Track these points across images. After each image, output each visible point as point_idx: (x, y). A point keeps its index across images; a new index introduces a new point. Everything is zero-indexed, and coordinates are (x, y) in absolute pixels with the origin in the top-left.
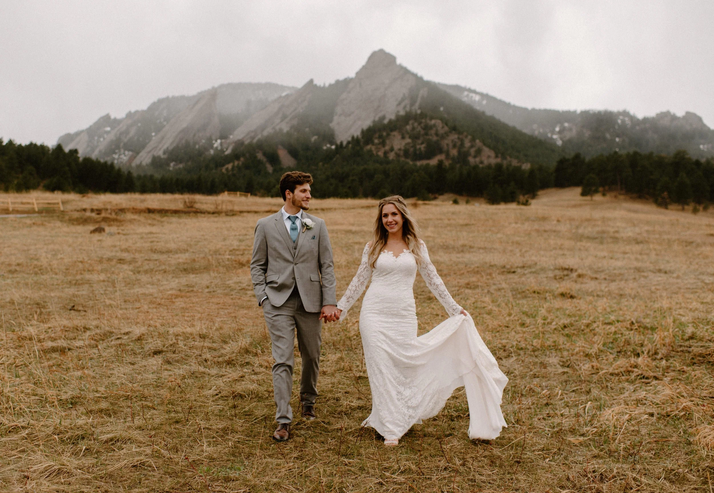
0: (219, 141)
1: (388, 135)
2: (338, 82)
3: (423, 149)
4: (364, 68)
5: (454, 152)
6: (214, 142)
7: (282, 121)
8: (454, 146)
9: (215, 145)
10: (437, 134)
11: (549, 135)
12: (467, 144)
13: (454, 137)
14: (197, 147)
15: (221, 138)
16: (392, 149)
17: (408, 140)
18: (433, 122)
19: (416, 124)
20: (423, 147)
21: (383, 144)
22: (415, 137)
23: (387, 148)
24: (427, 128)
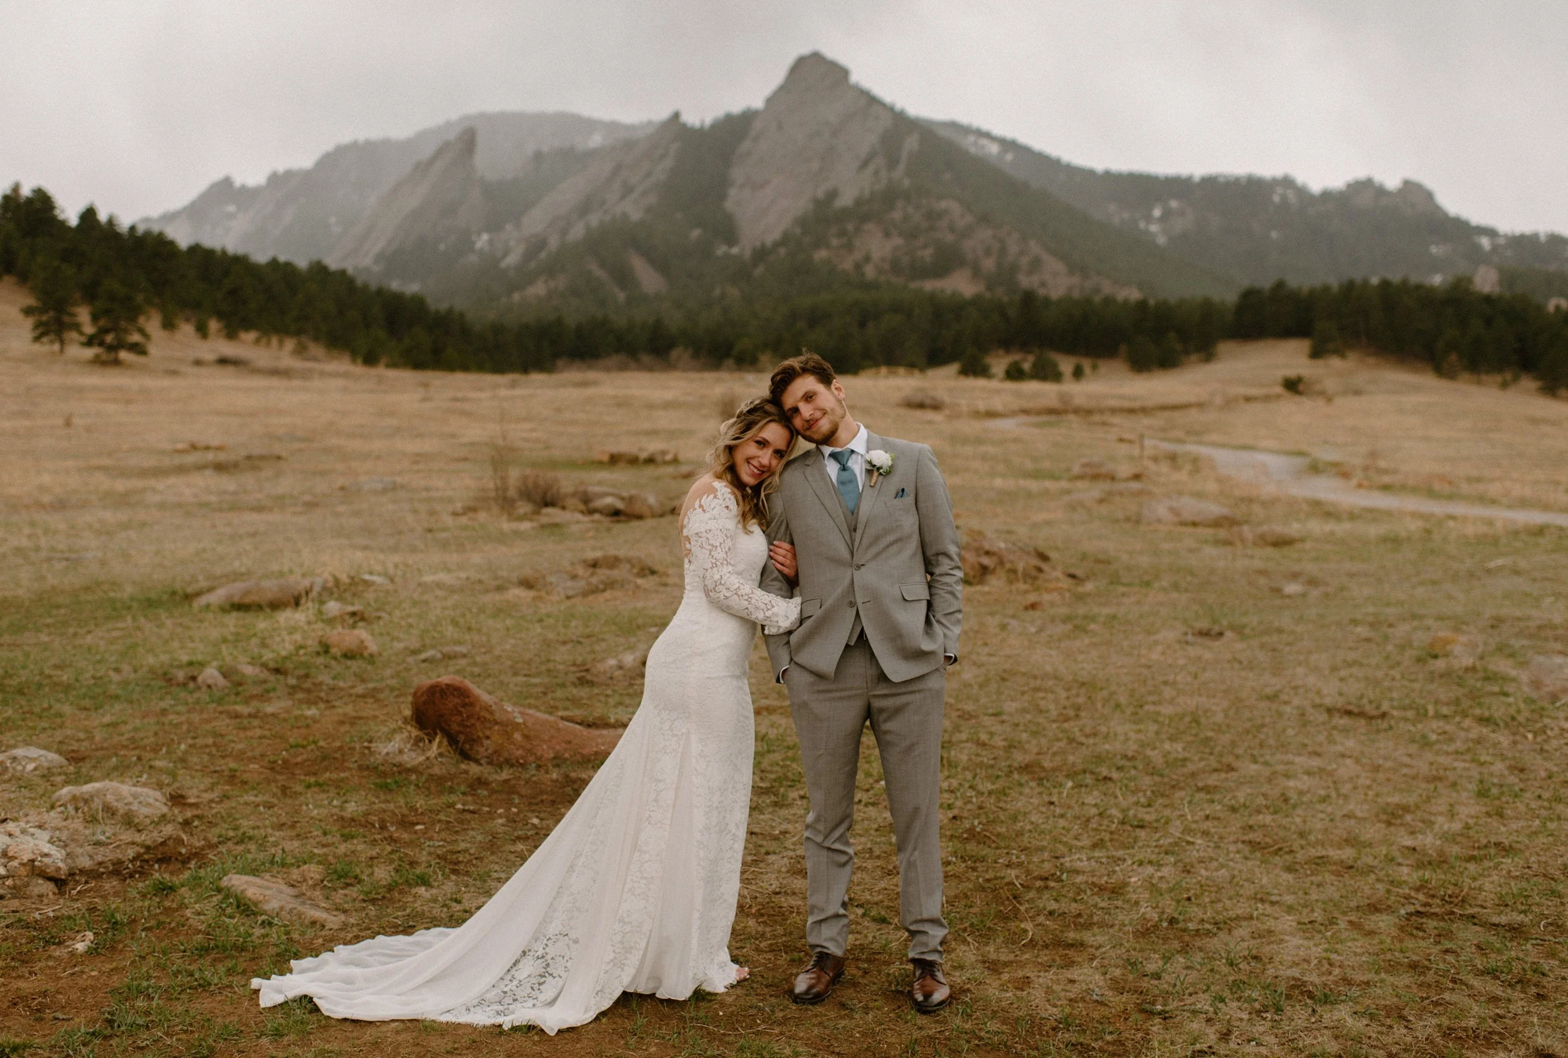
0: (485, 237)
1: (858, 230)
2: (729, 119)
3: (928, 259)
4: (782, 88)
5: (989, 264)
6: (473, 238)
7: (623, 197)
8: (988, 252)
9: (479, 245)
10: (952, 229)
11: (1142, 225)
12: (1013, 248)
13: (985, 234)
14: (442, 247)
15: (489, 230)
16: (867, 259)
17: (898, 241)
18: (943, 204)
19: (910, 210)
20: (927, 254)
21: (849, 247)
22: (911, 235)
23: (858, 255)
24: (933, 216)
